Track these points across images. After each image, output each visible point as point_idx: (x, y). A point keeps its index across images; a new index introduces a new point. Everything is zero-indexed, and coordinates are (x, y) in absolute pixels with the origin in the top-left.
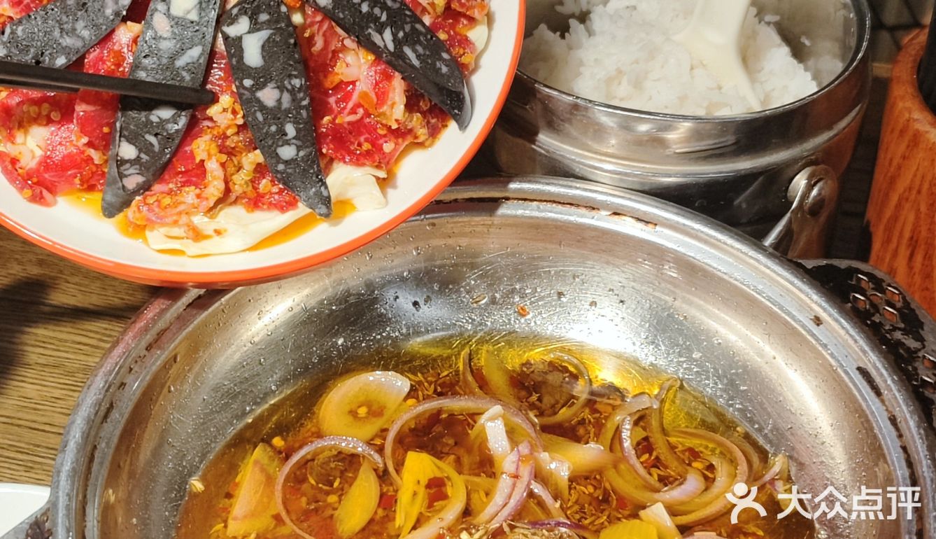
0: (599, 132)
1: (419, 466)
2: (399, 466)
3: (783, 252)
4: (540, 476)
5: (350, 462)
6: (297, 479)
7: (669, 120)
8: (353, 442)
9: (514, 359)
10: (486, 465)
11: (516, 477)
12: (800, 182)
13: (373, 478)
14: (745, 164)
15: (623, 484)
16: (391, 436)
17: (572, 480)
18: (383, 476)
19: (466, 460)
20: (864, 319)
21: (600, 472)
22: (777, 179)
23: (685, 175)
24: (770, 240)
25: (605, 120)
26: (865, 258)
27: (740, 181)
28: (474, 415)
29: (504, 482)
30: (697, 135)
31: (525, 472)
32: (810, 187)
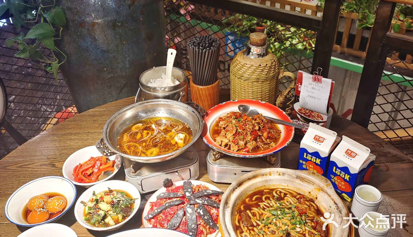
0: (158, 90)
1: (145, 132)
2: (143, 132)
3: (181, 101)
4: (159, 129)
5: (137, 133)
6: (131, 135)
7: (165, 88)
8: (137, 131)
9: (155, 120)
10: (153, 130)
11: (157, 130)
12: (181, 93)
13: (140, 133)
14: (175, 92)
15: (169, 129)
16: (141, 130)
17: (163, 130)
18: (141, 133)
19: (151, 130)
20: (192, 106)
21: (166, 129)
22: (179, 93)
23: (169, 94)
24: (179, 101)
25: (158, 89)
26: (192, 101)
27: (175, 94)
28: (151, 126)
29: (155, 131)
30: (169, 89)
31: (158, 130)
32: (182, 93)
